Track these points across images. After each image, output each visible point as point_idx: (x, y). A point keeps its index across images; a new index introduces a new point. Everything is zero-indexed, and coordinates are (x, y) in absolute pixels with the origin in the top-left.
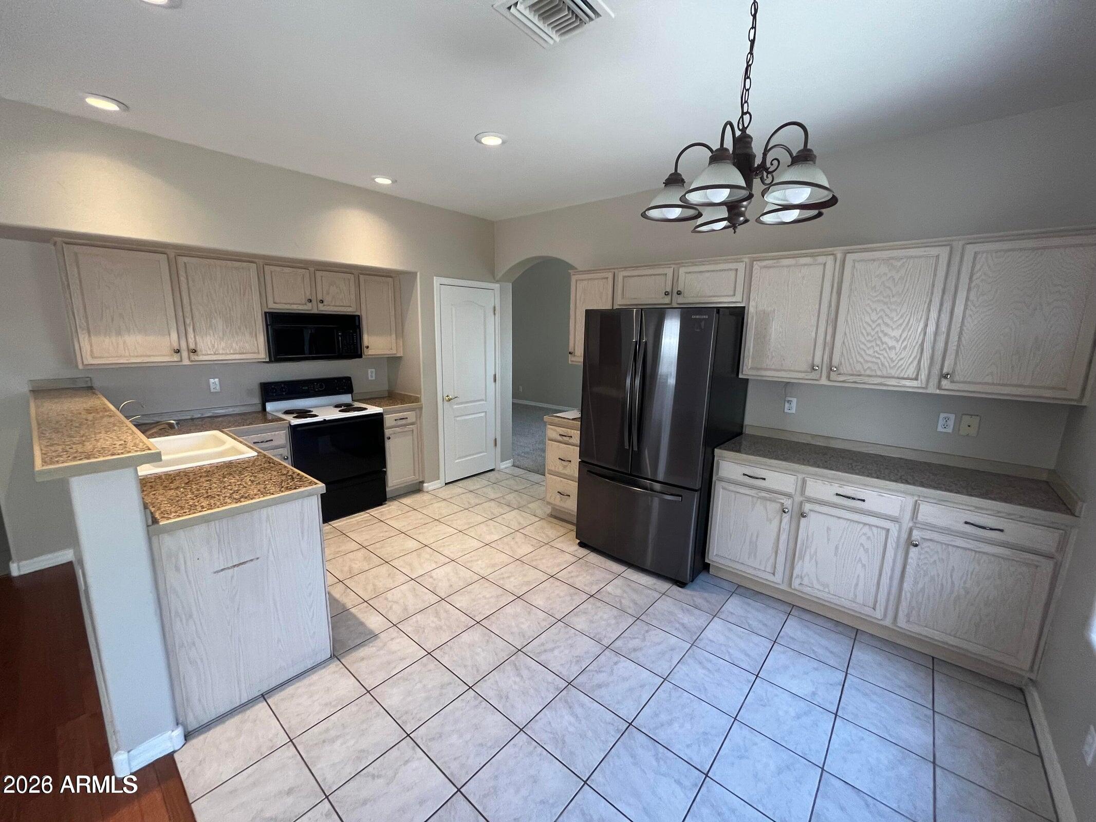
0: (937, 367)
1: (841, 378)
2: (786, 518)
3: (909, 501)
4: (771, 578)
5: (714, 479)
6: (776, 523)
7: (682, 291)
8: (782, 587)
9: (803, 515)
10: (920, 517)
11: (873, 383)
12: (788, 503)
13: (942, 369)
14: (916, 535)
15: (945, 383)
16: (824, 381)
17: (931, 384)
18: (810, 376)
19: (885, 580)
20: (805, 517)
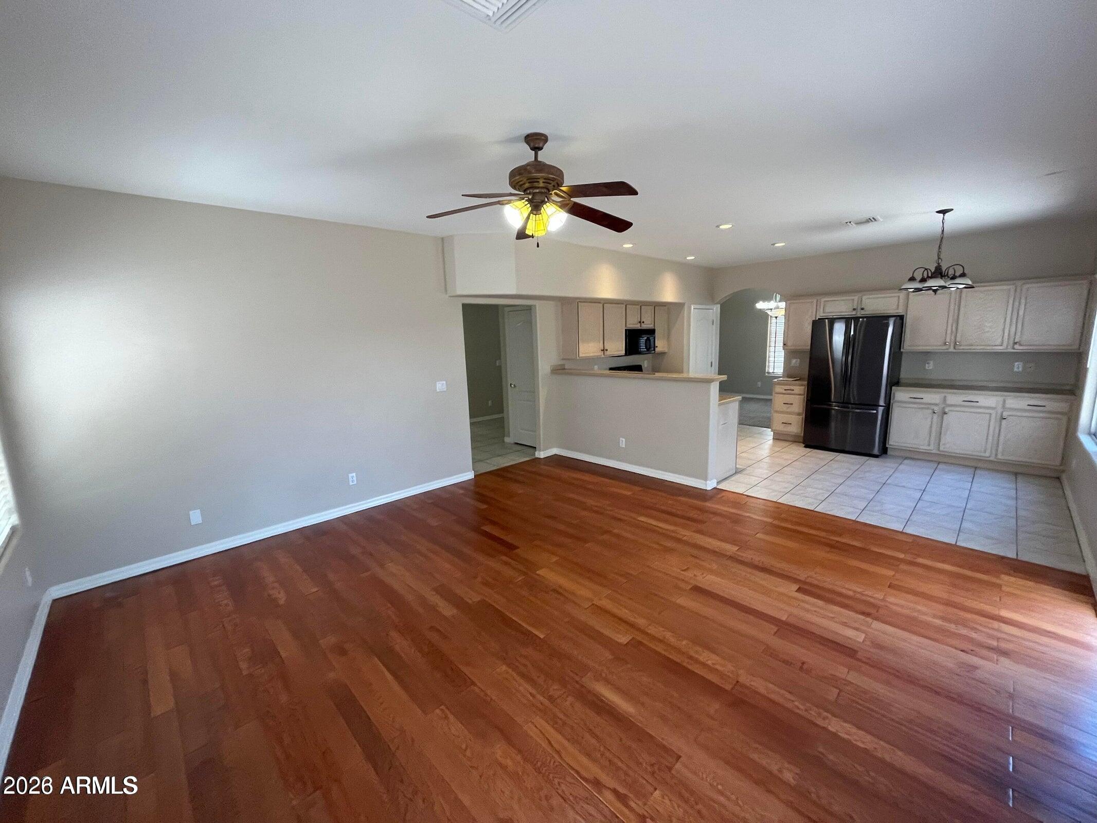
0: (1012, 339)
1: (962, 348)
2: (935, 416)
3: (1001, 399)
4: (928, 448)
5: (892, 401)
6: (929, 420)
7: (865, 307)
8: (934, 451)
9: (945, 413)
10: (1007, 406)
11: (979, 348)
12: (936, 409)
13: (1014, 340)
14: (1005, 414)
15: (1017, 347)
16: (952, 349)
17: (1009, 347)
18: (944, 347)
19: (990, 438)
20: (946, 414)
